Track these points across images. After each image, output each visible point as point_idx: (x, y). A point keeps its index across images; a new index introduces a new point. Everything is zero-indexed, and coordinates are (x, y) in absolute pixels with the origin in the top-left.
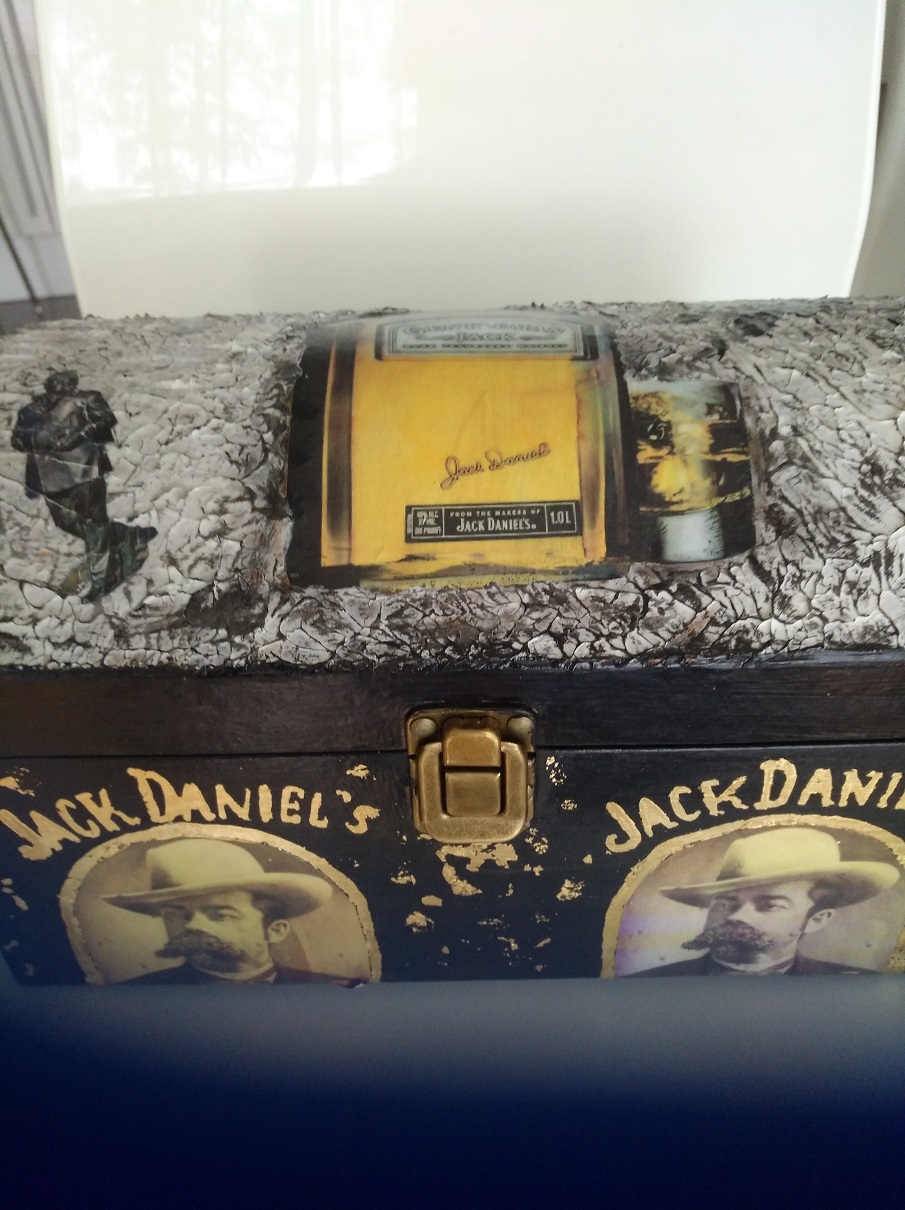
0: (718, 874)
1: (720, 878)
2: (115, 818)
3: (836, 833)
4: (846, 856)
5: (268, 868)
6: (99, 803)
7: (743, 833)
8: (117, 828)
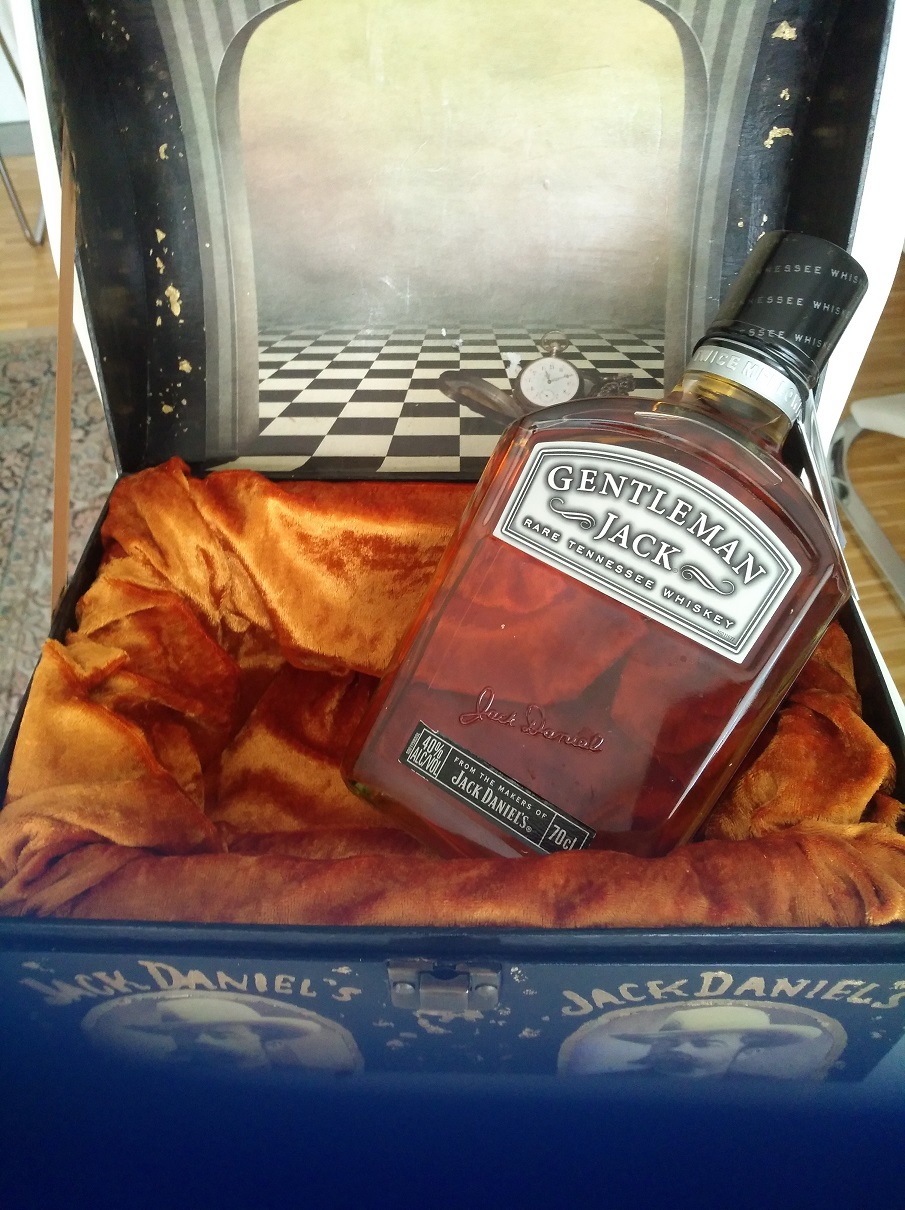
0: (660, 1027)
1: (661, 1030)
2: (126, 985)
3: (766, 1010)
4: (773, 1020)
5: (263, 1014)
6: (114, 978)
7: (682, 1008)
8: (130, 991)
